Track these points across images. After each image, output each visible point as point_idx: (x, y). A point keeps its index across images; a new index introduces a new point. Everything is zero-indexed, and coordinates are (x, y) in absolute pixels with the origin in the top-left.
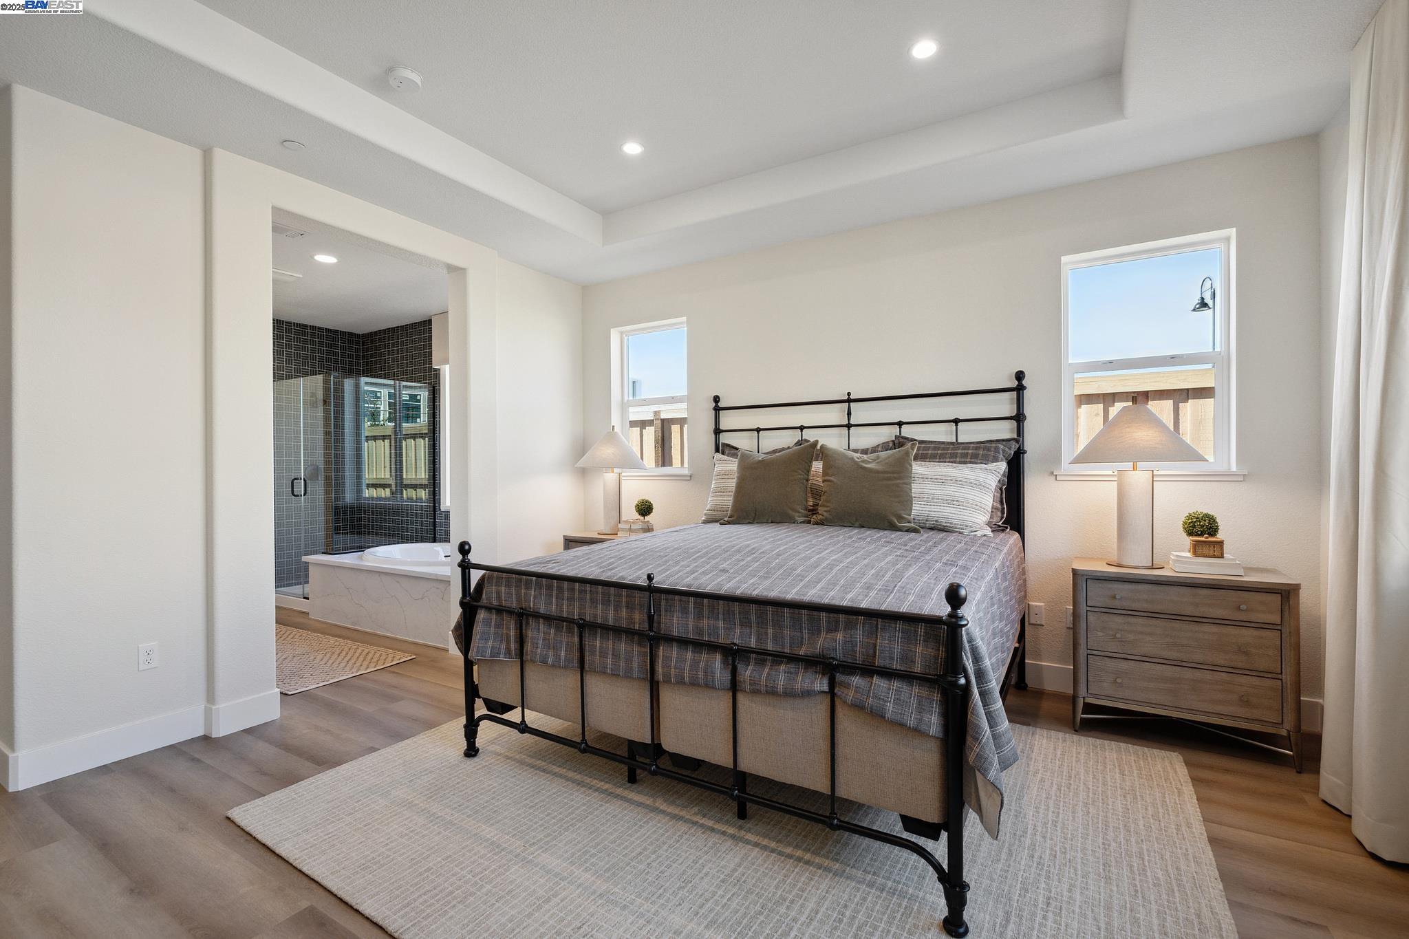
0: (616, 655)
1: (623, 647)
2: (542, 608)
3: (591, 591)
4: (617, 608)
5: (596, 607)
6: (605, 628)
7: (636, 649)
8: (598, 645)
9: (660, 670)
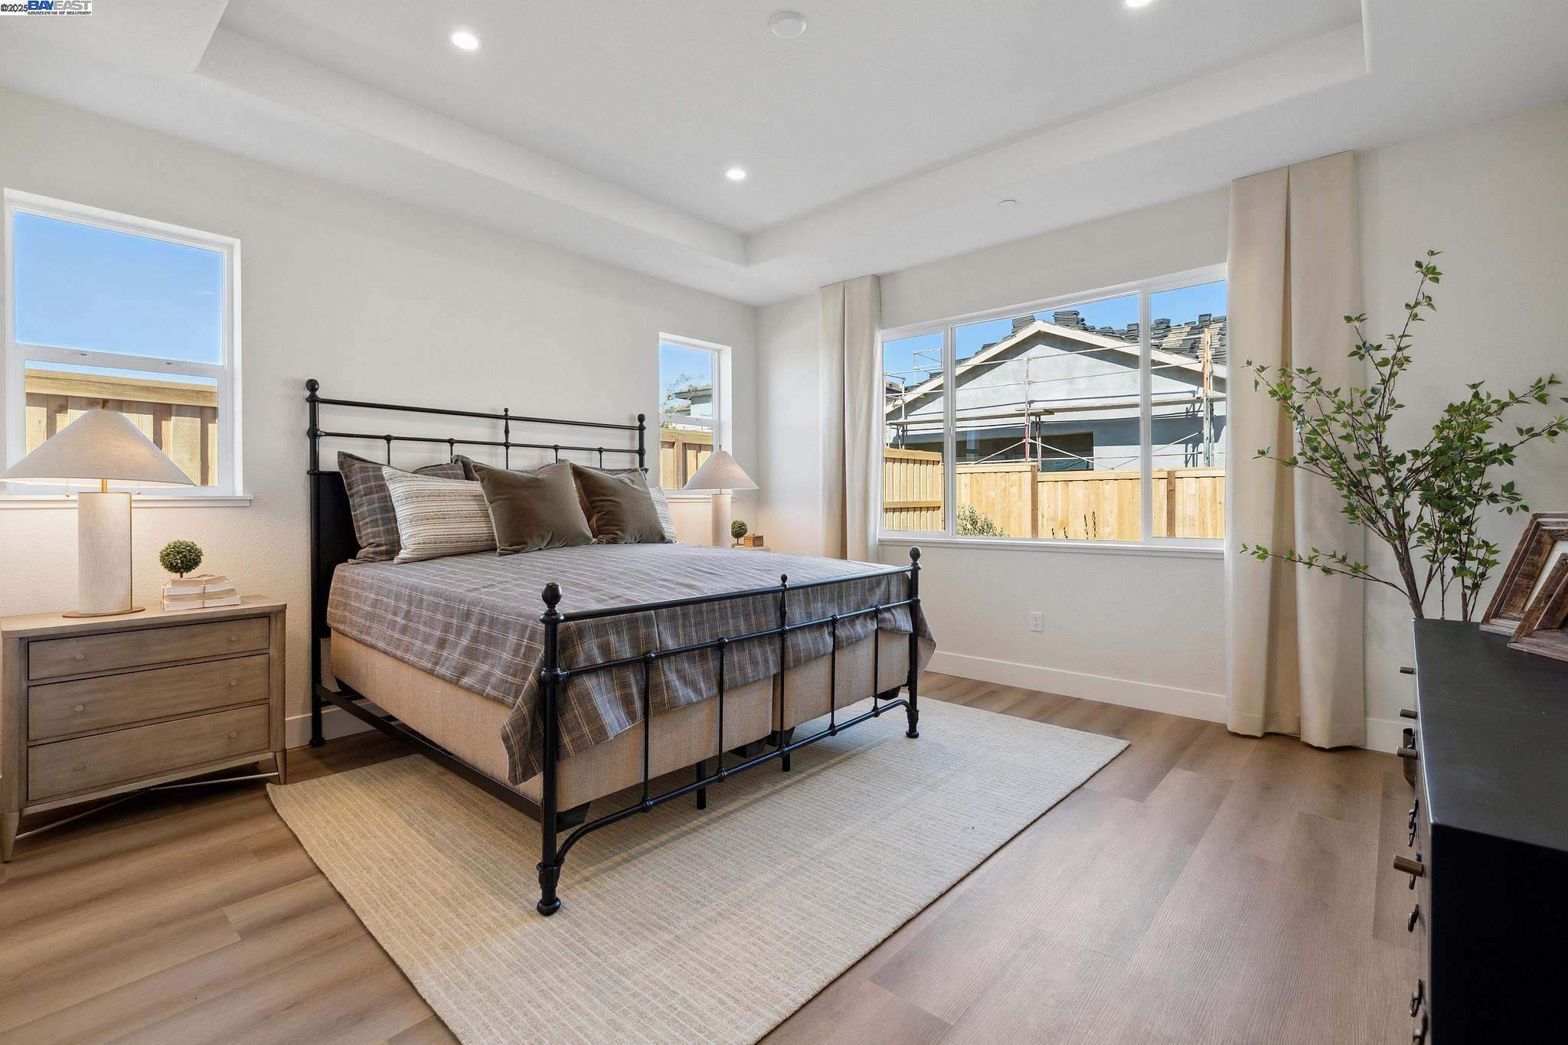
0: (754, 662)
1: (758, 652)
2: (671, 644)
3: (720, 608)
4: (747, 617)
5: (728, 623)
6: (740, 642)
7: (768, 648)
8: (736, 659)
9: (791, 658)
